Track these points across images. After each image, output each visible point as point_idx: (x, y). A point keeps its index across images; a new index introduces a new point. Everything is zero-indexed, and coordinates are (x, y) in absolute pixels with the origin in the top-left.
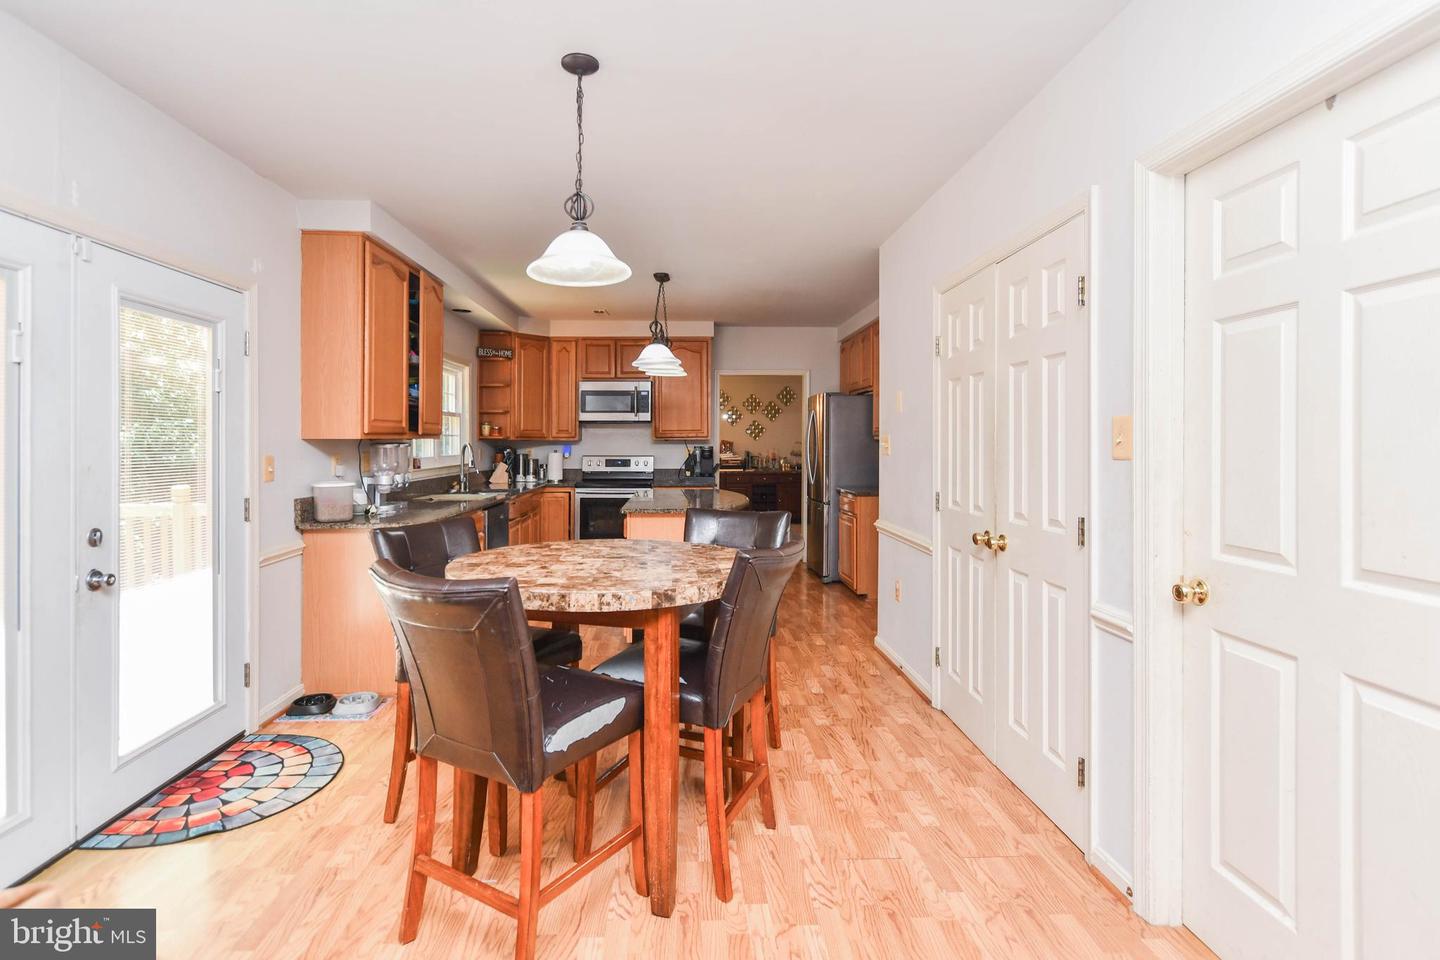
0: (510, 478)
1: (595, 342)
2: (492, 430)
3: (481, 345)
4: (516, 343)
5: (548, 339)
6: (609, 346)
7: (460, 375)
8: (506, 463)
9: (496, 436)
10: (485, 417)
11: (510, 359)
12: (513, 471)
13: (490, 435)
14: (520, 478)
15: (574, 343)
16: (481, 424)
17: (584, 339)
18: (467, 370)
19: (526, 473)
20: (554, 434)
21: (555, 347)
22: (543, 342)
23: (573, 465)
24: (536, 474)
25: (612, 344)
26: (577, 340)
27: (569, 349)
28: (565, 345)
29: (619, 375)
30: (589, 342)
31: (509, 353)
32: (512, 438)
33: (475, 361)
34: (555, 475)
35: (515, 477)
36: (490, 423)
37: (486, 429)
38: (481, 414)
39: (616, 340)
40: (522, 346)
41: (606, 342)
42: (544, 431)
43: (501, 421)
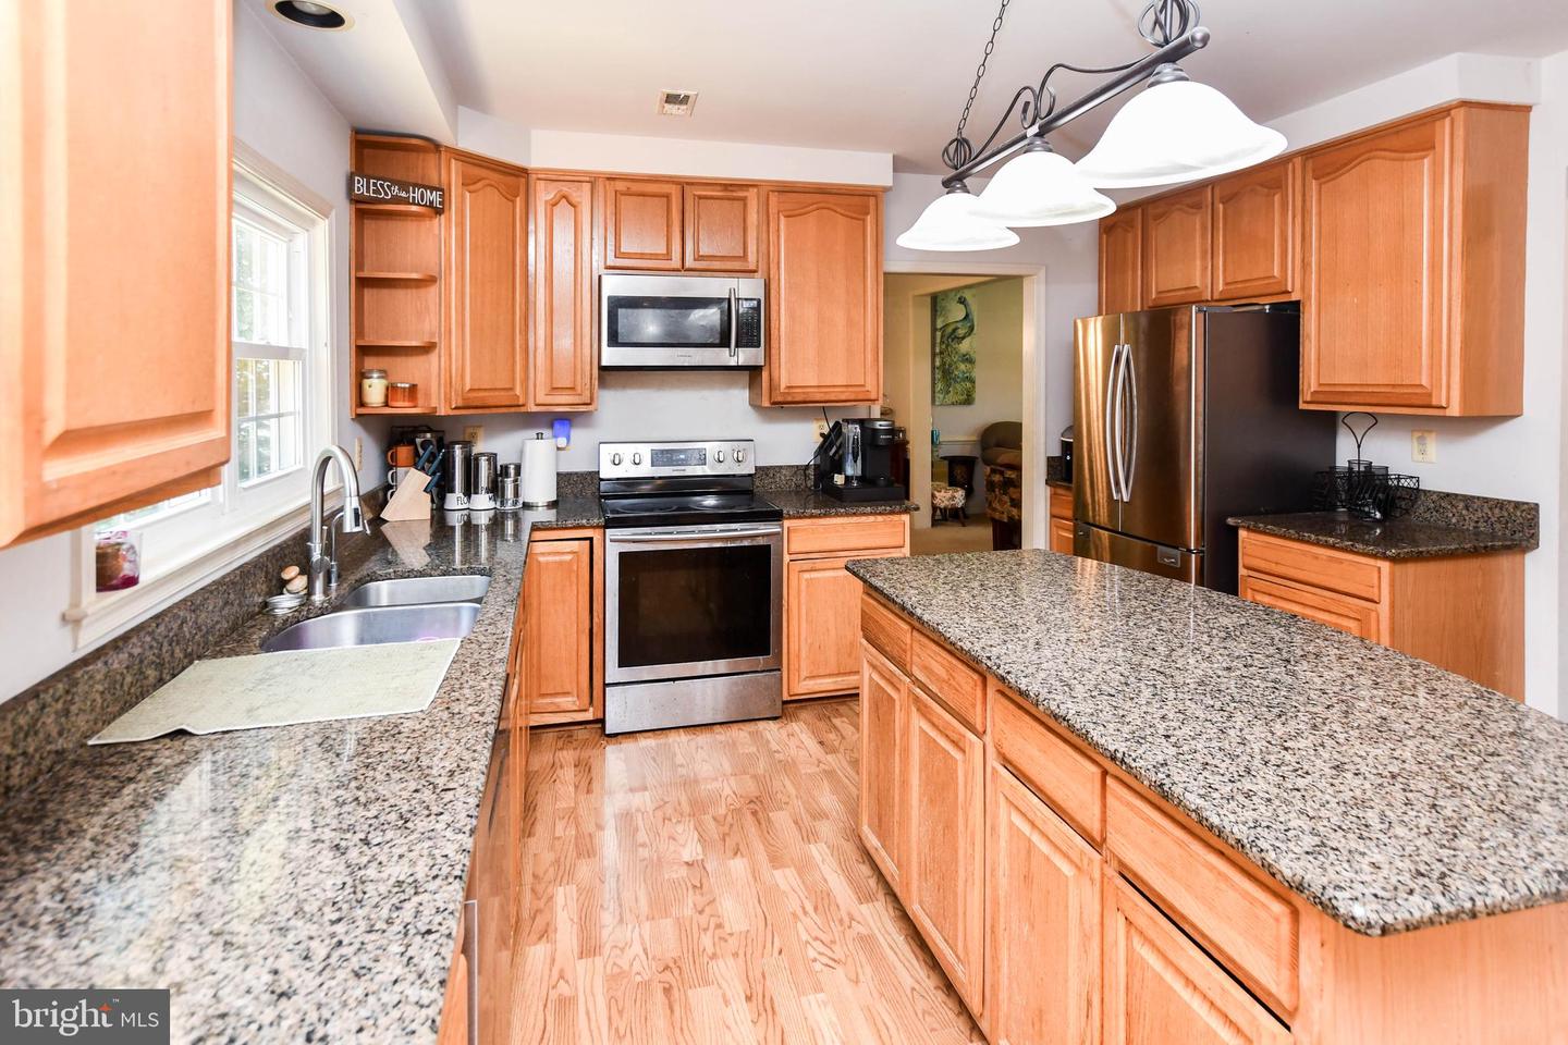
0: (433, 501)
1: (635, 187)
2: (391, 390)
3: (360, 167)
4: (453, 174)
5: (522, 173)
6: (668, 197)
7: (301, 239)
8: (423, 469)
9: (402, 407)
10: (370, 362)
11: (439, 212)
12: (440, 489)
13: (386, 404)
14: (454, 500)
15: (587, 187)
16: (361, 376)
17: (611, 178)
18: (323, 228)
19: (470, 488)
20: (541, 398)
21: (543, 194)
22: (514, 179)
23: (577, 464)
24: (496, 489)
25: (674, 191)
26: (593, 180)
27: (575, 200)
28: (565, 188)
29: (689, 263)
30: (621, 186)
31: (435, 197)
32: (443, 411)
33: (344, 211)
34: (538, 487)
35: (442, 499)
36: (384, 374)
37: (375, 390)
38: (363, 351)
39: (684, 184)
40: (467, 183)
41: (666, 188)
42: (518, 391)
43: (409, 371)
